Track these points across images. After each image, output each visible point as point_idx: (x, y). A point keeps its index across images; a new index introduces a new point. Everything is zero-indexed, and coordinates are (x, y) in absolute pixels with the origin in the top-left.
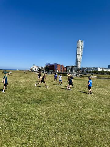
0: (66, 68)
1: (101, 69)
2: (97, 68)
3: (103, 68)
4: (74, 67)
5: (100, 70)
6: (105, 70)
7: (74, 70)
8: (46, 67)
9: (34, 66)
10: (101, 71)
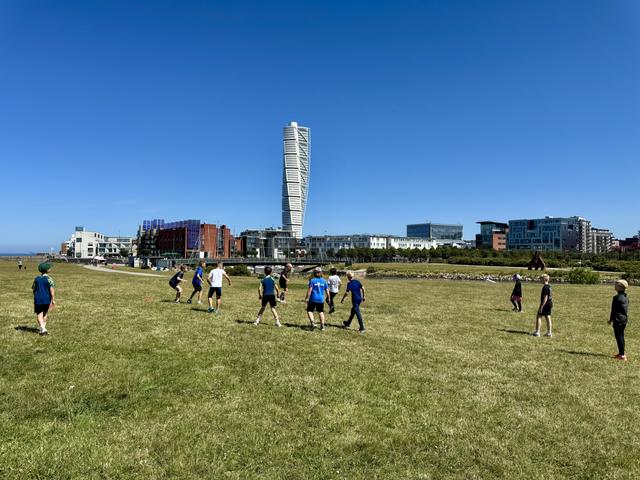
0: (244, 238)
1: (382, 241)
2: (366, 238)
3: (388, 238)
4: (275, 234)
5: (377, 244)
6: (395, 245)
7: (276, 246)
8: (143, 238)
9: (78, 235)
10: (380, 247)
